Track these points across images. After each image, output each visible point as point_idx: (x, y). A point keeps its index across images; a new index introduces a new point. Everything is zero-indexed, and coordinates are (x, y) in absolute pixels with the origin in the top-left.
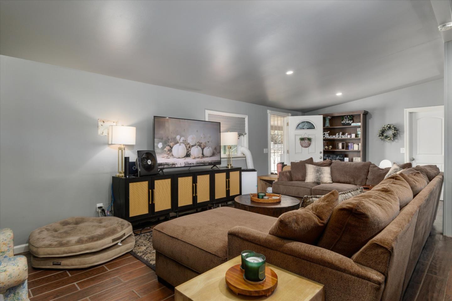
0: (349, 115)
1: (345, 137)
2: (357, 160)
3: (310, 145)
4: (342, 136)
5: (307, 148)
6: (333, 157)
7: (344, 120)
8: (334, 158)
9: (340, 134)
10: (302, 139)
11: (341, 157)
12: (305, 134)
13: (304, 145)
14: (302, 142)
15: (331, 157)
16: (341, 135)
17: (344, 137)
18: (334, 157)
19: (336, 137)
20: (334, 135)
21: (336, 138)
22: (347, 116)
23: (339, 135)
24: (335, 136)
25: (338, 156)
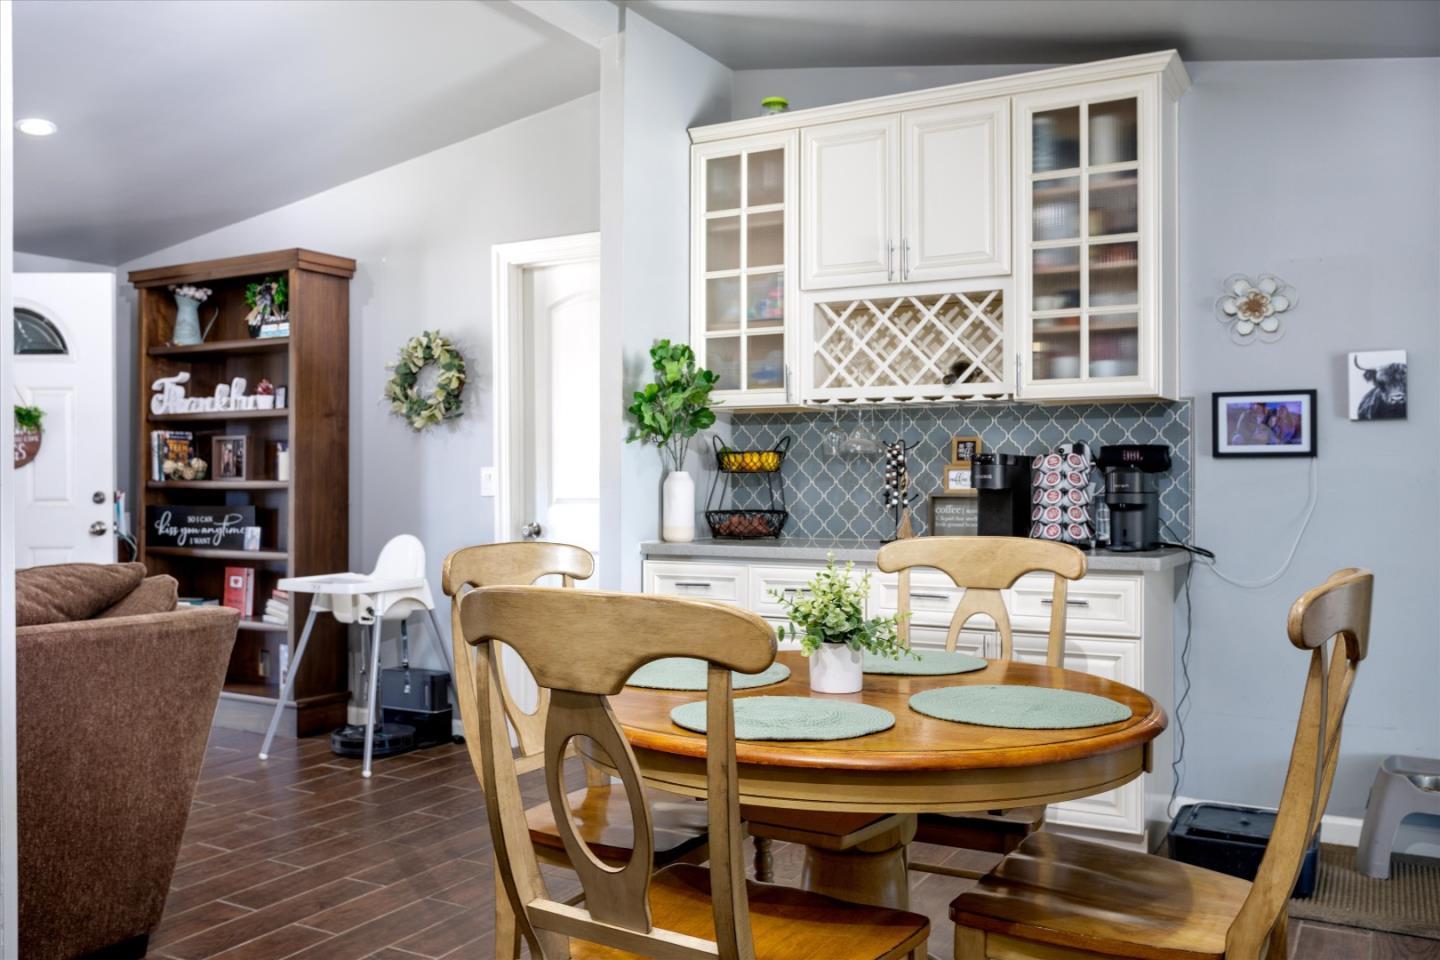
5: (22, 472)
8: (204, 530)
15: (191, 526)
25: (222, 520)
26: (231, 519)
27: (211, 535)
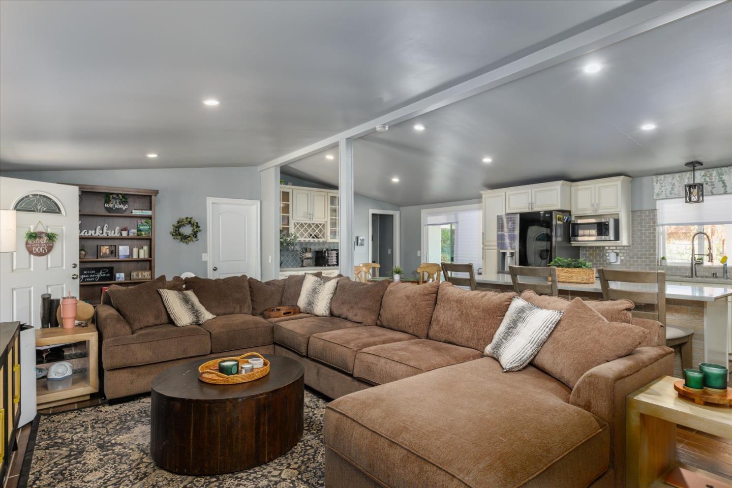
0: (121, 194)
1: (114, 233)
2: (140, 276)
3: (50, 249)
4: (109, 232)
5: (44, 257)
6: (89, 274)
7: (111, 202)
8: (91, 276)
9: (105, 229)
10: (33, 236)
11: (107, 273)
12: (38, 224)
13: (37, 250)
14: (30, 242)
15: (85, 274)
16: (107, 230)
17: (112, 235)
18: (93, 274)
19: (95, 233)
20: (92, 230)
21: (97, 235)
22: (117, 195)
23: (102, 229)
24: (93, 232)
25: (100, 272)
26: (103, 272)
27: (95, 277)
